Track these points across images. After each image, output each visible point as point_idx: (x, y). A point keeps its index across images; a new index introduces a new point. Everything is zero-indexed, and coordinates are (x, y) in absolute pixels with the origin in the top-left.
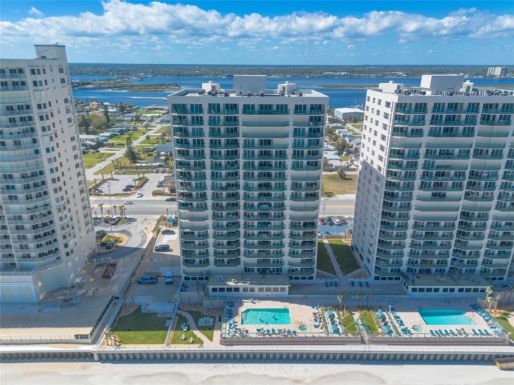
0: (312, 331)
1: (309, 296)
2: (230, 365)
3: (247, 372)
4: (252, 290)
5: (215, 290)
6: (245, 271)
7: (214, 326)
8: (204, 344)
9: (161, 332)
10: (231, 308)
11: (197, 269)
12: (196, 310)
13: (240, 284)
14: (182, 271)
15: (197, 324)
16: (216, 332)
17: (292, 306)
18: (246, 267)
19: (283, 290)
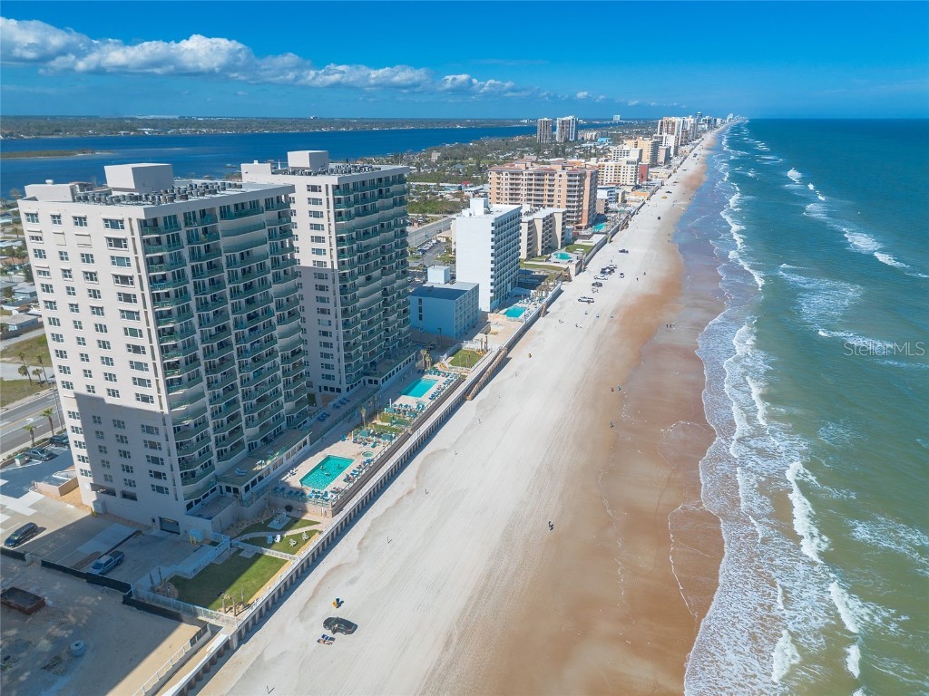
0: (377, 452)
1: (324, 436)
3: (374, 519)
4: (282, 461)
5: (247, 489)
6: (250, 451)
7: (293, 518)
8: (320, 529)
9: (260, 562)
10: (287, 491)
11: (200, 483)
12: (246, 526)
13: (269, 462)
14: (181, 497)
15: (278, 530)
16: (306, 517)
17: (327, 452)
18: (249, 445)
19: (305, 443)
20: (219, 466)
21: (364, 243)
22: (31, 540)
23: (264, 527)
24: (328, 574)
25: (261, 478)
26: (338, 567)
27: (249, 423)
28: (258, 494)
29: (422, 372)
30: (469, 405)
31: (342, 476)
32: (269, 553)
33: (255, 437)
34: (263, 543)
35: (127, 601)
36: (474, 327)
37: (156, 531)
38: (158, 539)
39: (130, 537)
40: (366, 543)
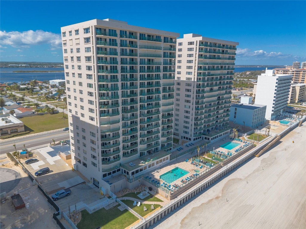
0: (202, 171)
1: (178, 157)
2: (181, 210)
3: (194, 208)
4: (153, 164)
5: (133, 173)
6: (141, 156)
7: (151, 195)
8: (162, 205)
9: (125, 215)
10: (152, 180)
12: (127, 193)
13: (146, 163)
15: (141, 199)
16: (157, 196)
17: (177, 165)
18: (140, 153)
19: (167, 159)
20: (122, 160)
22: (46, 175)
23: (135, 195)
25: (141, 170)
27: (142, 142)
28: (137, 178)
31: (180, 179)
32: (131, 211)
33: (145, 150)
34: (131, 204)
35: (55, 217)
37: (91, 184)
38: (90, 188)
39: (80, 184)
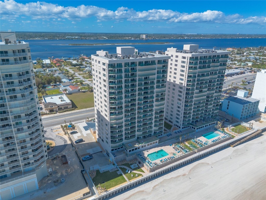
0: (178, 155)
1: (165, 142)
2: (156, 180)
3: (165, 179)
4: (145, 146)
5: (130, 151)
6: (138, 139)
7: (139, 167)
8: (143, 175)
9: (120, 178)
10: (142, 157)
11: (117, 144)
12: (125, 163)
13: (140, 145)
14: (110, 147)
15: (131, 168)
16: (143, 169)
17: (163, 148)
18: (138, 137)
19: (156, 143)
20: (124, 141)
21: (201, 78)
22: (81, 143)
23: (129, 165)
24: (138, 192)
25: (136, 149)
26: (143, 191)
27: (139, 130)
28: (132, 154)
29: (216, 130)
30: (231, 149)
31: (160, 159)
32: (124, 176)
33: (141, 135)
34: (125, 171)
36: (252, 117)
37: (105, 153)
38: (104, 156)
39: (99, 152)
40: (157, 187)
